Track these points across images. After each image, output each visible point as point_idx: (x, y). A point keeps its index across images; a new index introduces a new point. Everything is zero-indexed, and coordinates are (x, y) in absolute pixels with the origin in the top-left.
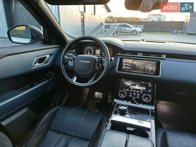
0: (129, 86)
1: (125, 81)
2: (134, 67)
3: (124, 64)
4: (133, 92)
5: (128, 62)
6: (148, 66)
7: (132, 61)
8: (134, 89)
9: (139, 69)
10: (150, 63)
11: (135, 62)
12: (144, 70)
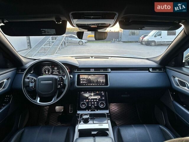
0: (88, 97)
1: (84, 94)
2: (89, 81)
3: (81, 80)
4: (91, 102)
5: (84, 77)
6: (99, 79)
7: (87, 77)
8: (92, 99)
9: (93, 82)
10: (101, 76)
11: (90, 77)
12: (97, 82)
